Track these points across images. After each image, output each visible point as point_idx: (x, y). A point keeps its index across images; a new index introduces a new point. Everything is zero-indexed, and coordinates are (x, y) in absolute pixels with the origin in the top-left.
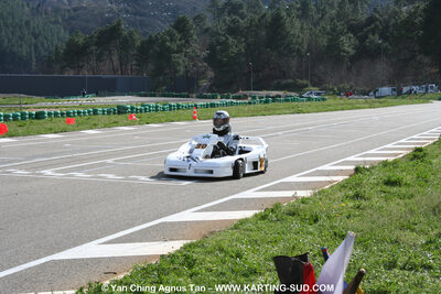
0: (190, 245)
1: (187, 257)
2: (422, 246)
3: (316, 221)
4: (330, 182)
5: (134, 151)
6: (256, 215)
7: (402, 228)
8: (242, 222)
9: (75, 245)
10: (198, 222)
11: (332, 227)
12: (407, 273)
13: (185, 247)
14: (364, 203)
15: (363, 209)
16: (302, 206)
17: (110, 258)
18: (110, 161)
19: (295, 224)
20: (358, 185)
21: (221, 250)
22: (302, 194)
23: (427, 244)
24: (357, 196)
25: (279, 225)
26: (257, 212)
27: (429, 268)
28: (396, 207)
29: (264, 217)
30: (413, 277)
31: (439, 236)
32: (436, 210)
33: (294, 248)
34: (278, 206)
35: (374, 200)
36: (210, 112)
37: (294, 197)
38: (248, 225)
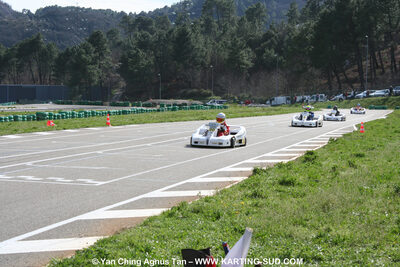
0: (103, 241)
1: (100, 252)
2: (313, 240)
3: (218, 218)
4: (231, 182)
5: (51, 155)
6: (163, 213)
7: (295, 224)
8: (152, 219)
10: (110, 220)
11: (232, 224)
13: (99, 243)
14: (261, 201)
15: (260, 206)
16: (205, 204)
17: (28, 254)
18: (29, 164)
19: (199, 221)
20: (256, 185)
21: (132, 245)
22: (206, 193)
23: (317, 238)
24: (255, 195)
25: (184, 222)
26: (165, 210)
27: (319, 259)
28: (290, 204)
29: (171, 215)
31: (329, 230)
32: (325, 207)
33: (198, 243)
34: (183, 204)
35: (271, 198)
36: (121, 119)
37: (199, 196)
38: (155, 223)
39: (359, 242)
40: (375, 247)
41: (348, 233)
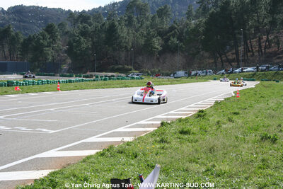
0: (54, 173)
1: (52, 181)
2: (203, 173)
3: (136, 157)
4: (145, 132)
5: (17, 111)
6: (97, 153)
7: (190, 161)
8: (89, 157)
10: (59, 158)
11: (146, 161)
13: (50, 174)
14: (166, 145)
15: (166, 149)
16: (127, 147)
18: (1, 117)
19: (122, 159)
20: (163, 134)
21: (74, 176)
22: (127, 139)
23: (206, 171)
24: (162, 141)
25: (112, 159)
26: (98, 151)
28: (187, 148)
29: (102, 155)
31: (214, 166)
32: (211, 150)
33: (121, 174)
34: (111, 147)
35: (173, 143)
36: (68, 86)
37: (122, 141)
38: (92, 160)
39: (235, 175)
40: (246, 178)
41: (227, 168)
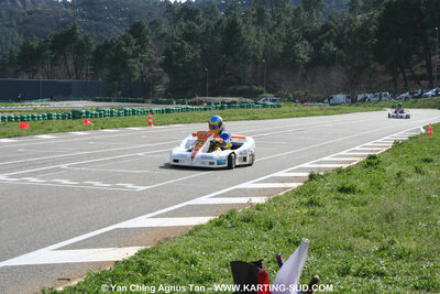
0: (144, 252)
1: (141, 264)
2: (375, 253)
3: (270, 227)
4: (285, 189)
5: (88, 157)
6: (211, 221)
7: (356, 235)
8: (197, 228)
9: (28, 251)
10: (152, 228)
11: (286, 234)
12: (360, 279)
13: (140, 253)
14: (318, 210)
15: (317, 216)
16: (257, 212)
17: (63, 264)
18: (64, 166)
19: (250, 230)
20: (312, 192)
21: (176, 256)
22: (257, 200)
23: (380, 250)
24: (311, 203)
25: (234, 231)
26: (212, 218)
27: (382, 274)
28: (350, 214)
29: (218, 224)
30: (366, 284)
31: (393, 242)
32: (389, 217)
33: (248, 254)
34: (232, 212)
35: (328, 207)
36: (165, 118)
37: (249, 203)
38: (202, 232)
39: (426, 256)
41: (413, 246)
